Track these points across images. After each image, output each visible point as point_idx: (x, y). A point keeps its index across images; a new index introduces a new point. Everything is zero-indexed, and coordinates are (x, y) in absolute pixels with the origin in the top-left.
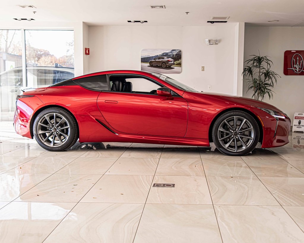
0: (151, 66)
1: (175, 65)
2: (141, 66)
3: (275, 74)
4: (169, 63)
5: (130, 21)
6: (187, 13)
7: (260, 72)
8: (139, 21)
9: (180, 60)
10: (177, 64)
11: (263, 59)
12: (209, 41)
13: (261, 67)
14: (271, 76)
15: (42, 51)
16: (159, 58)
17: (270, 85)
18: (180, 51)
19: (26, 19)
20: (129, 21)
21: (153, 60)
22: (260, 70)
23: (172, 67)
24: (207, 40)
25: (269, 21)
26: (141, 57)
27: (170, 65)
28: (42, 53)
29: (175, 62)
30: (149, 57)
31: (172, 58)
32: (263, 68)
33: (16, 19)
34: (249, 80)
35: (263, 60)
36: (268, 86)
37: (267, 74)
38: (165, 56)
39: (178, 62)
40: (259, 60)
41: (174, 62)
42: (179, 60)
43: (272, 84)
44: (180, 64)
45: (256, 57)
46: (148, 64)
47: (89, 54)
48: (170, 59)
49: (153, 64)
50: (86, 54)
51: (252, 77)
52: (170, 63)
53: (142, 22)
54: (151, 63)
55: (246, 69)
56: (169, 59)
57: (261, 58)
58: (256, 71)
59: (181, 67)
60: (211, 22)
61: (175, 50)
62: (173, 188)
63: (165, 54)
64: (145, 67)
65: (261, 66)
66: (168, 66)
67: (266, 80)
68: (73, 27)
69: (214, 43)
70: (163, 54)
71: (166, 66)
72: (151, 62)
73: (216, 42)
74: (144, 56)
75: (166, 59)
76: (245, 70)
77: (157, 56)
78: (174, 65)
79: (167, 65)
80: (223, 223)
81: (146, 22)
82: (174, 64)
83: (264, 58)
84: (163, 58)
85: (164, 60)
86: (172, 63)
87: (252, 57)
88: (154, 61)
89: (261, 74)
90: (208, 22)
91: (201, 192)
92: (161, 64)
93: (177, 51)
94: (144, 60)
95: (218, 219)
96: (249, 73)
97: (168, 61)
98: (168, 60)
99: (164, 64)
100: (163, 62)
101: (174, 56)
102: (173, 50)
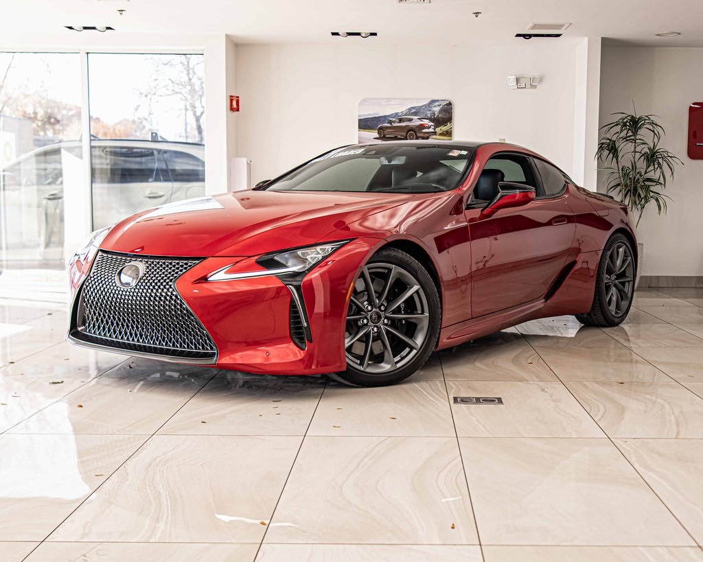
0: (383, 138)
1: (437, 137)
2: (359, 137)
3: (671, 157)
4: (424, 131)
5: (337, 34)
6: (477, 14)
7: (635, 152)
8: (358, 34)
9: (449, 125)
10: (442, 134)
11: (643, 122)
12: (518, 80)
13: (637, 141)
14: (660, 160)
15: (70, 110)
16: (401, 120)
17: (658, 183)
18: (450, 104)
19: (94, 28)
20: (333, 34)
21: (386, 125)
22: (635, 148)
24: (512, 78)
25: (658, 35)
26: (359, 116)
28: (71, 113)
29: (438, 130)
30: (377, 116)
31: (431, 120)
32: (643, 144)
33: (70, 28)
34: (611, 171)
35: (643, 124)
36: (655, 184)
37: (652, 157)
38: (415, 114)
39: (444, 128)
40: (634, 124)
41: (434, 129)
42: (446, 123)
43: (662, 180)
44: (449, 134)
45: (626, 117)
46: (375, 134)
47: (238, 110)
48: (426, 122)
49: (386, 133)
50: (232, 109)
51: (617, 162)
52: (427, 130)
53: (364, 35)
54: (381, 130)
55: (602, 144)
56: (422, 123)
57: (639, 119)
58: (626, 149)
59: (452, 140)
60: (525, 36)
61: (438, 101)
62: (501, 406)
63: (414, 111)
64: (369, 139)
65: (638, 137)
66: (421, 137)
67: (648, 170)
68: (203, 48)
69: (528, 85)
70: (410, 109)
72: (381, 128)
73: (533, 83)
74: (364, 115)
75: (416, 122)
76: (601, 148)
77: (397, 114)
78: (434, 137)
79: (419, 135)
80: (651, 474)
81: (375, 34)
82: (435, 133)
83: (645, 120)
84: (410, 120)
85: (411, 124)
86: (431, 130)
87: (618, 118)
88: (389, 125)
89: (638, 155)
90: (518, 35)
91: (568, 414)
92: (404, 134)
93: (444, 103)
94: (365, 124)
95: (637, 466)
96: (611, 155)
98: (421, 125)
99: (411, 134)
100: (410, 129)
101: (435, 114)
102: (433, 101)
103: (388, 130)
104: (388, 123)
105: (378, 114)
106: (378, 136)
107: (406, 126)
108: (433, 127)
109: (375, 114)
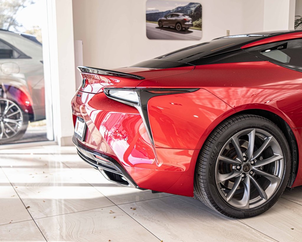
0: (161, 27)
1: (194, 28)
2: (147, 27)
9: (200, 20)
10: (196, 26)
16: (172, 16)
18: (201, 6)
21: (163, 18)
23: (189, 30)
26: (147, 11)
27: (187, 27)
29: (194, 23)
31: (190, 16)
38: (180, 12)
39: (197, 22)
41: (192, 22)
42: (199, 18)
44: (199, 26)
46: (156, 25)
48: (187, 17)
49: (163, 24)
52: (187, 23)
54: (160, 22)
59: (201, 30)
61: (194, 3)
63: (180, 9)
64: (153, 28)
66: (185, 28)
70: (178, 8)
71: (182, 28)
74: (150, 11)
75: (181, 17)
77: (170, 11)
78: (192, 28)
79: (183, 26)
82: (192, 25)
84: (178, 16)
85: (178, 19)
86: (190, 23)
88: (165, 19)
92: (174, 25)
93: (197, 5)
94: (150, 17)
97: (185, 21)
98: (184, 19)
99: (178, 26)
100: (178, 22)
101: (192, 13)
102: (191, 4)
103: (164, 22)
104: (164, 17)
105: (158, 10)
106: (158, 26)
107: (176, 20)
108: (191, 21)
109: (156, 10)
